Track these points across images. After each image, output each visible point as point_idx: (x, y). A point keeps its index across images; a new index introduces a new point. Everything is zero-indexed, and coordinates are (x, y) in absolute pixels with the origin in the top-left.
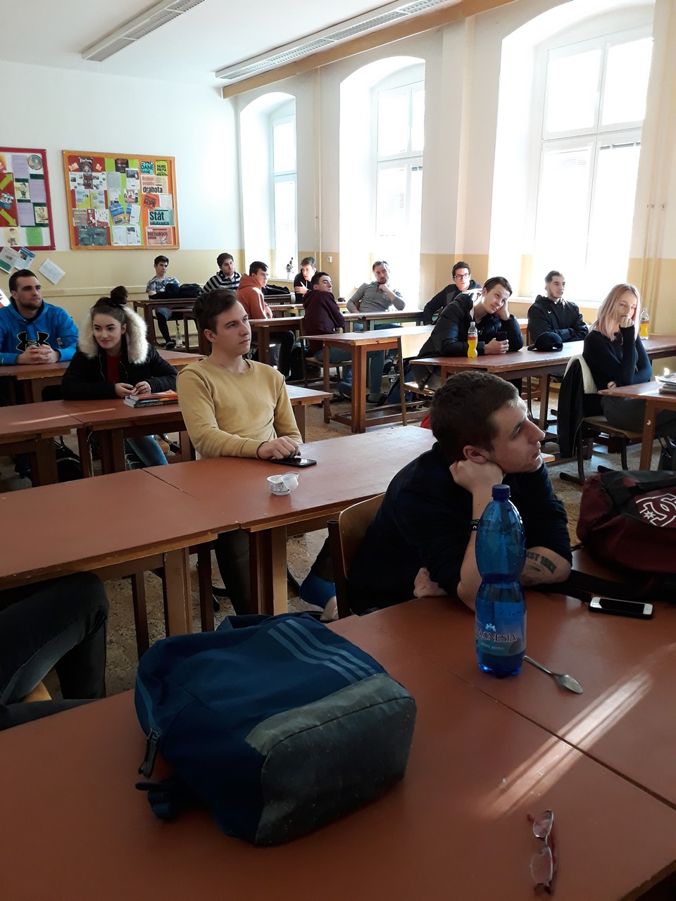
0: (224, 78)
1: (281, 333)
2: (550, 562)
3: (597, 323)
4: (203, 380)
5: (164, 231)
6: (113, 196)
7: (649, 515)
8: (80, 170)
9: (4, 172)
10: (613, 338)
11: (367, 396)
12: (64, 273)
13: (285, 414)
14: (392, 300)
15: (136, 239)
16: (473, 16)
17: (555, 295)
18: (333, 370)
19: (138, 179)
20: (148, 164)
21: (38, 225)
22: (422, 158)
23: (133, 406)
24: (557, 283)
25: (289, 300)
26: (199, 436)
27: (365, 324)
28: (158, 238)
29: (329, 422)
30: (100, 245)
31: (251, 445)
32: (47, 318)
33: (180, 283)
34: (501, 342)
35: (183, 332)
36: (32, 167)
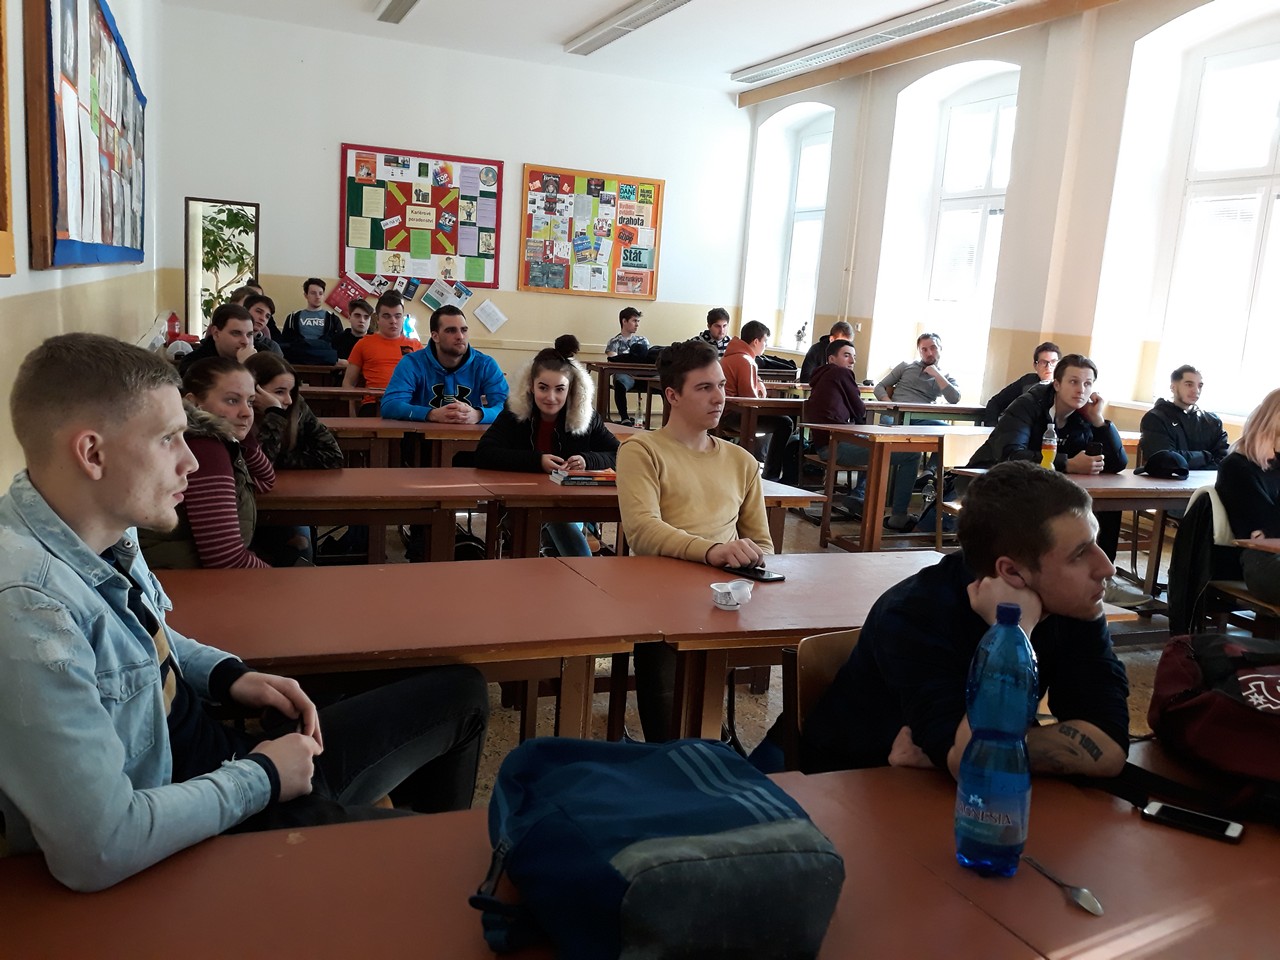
0: (742, 81)
1: (775, 418)
2: (1094, 744)
3: (1242, 442)
4: (652, 456)
5: (639, 276)
6: (578, 227)
7: (1257, 700)
8: (543, 189)
9: (449, 186)
10: (1265, 466)
11: (887, 519)
12: (504, 319)
13: (755, 515)
14: (942, 388)
15: (602, 283)
16: (1096, 9)
17: (1186, 400)
18: (842, 477)
19: (613, 206)
20: (630, 187)
21: (481, 256)
22: (1004, 198)
23: (559, 483)
24: (1190, 384)
25: (793, 378)
26: (636, 525)
27: (898, 415)
28: (630, 284)
29: (826, 547)
30: (555, 287)
31: (700, 543)
32: (471, 370)
33: (650, 344)
34: (1093, 457)
35: (644, 410)
36: (484, 183)
